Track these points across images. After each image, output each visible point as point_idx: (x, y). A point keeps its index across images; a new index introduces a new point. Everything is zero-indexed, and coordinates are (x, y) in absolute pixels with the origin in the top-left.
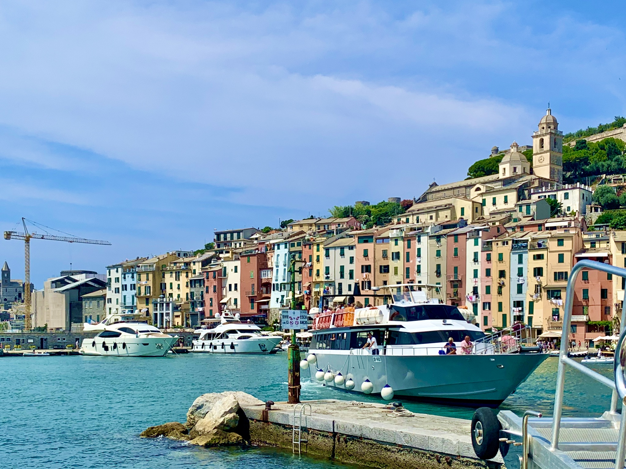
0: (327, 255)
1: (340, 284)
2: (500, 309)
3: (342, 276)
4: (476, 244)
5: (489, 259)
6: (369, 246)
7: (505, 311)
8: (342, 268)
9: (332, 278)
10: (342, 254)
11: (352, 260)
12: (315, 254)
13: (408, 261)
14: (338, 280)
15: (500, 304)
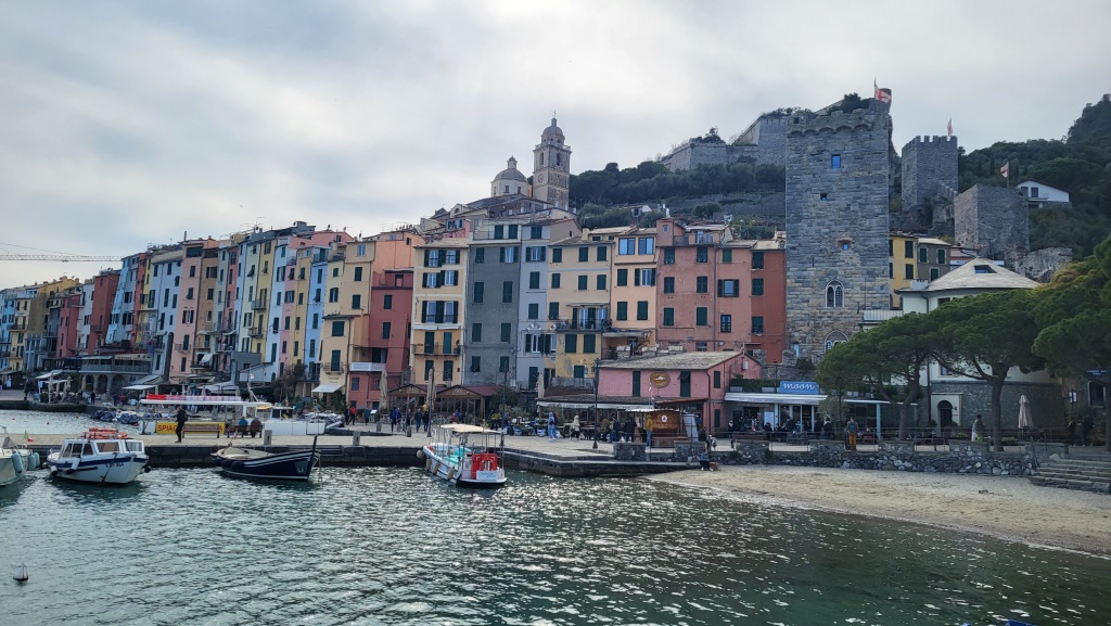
0: (156, 274)
1: (163, 315)
2: (296, 354)
3: (166, 305)
4: (283, 255)
5: (292, 277)
6: (196, 261)
7: (300, 356)
8: (167, 290)
9: (155, 308)
10: (169, 273)
11: (177, 279)
12: (147, 272)
13: (231, 283)
14: (162, 310)
15: (297, 343)
